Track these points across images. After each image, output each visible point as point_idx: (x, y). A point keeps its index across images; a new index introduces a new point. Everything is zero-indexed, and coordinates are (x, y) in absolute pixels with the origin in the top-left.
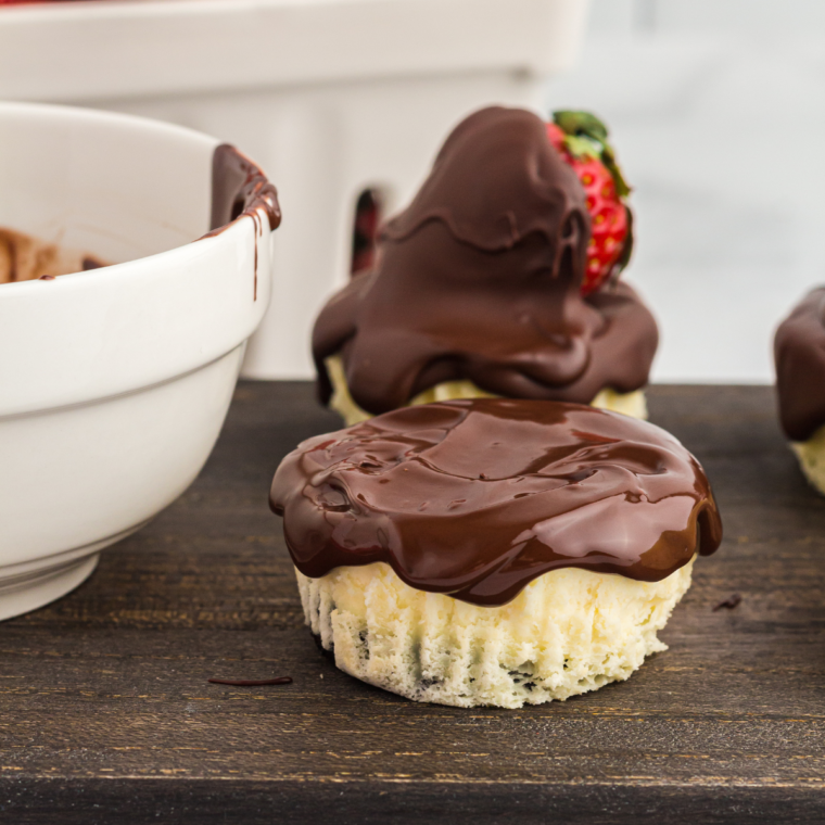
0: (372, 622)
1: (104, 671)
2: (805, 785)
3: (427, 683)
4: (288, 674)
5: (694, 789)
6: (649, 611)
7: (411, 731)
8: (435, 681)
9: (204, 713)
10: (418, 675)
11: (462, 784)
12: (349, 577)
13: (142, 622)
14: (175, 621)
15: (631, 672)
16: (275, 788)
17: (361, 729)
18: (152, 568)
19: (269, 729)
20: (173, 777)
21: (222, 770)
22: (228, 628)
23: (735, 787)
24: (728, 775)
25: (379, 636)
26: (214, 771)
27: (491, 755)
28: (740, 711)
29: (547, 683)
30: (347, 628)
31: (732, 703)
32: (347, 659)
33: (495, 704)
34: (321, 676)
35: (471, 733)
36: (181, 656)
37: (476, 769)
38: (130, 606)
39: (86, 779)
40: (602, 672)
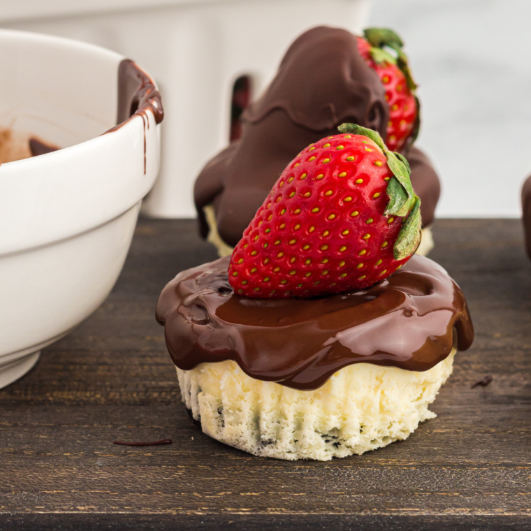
0: (225, 401)
1: (41, 436)
2: (524, 514)
3: (265, 443)
4: (169, 437)
5: (447, 517)
6: (422, 392)
7: (253, 478)
8: (270, 442)
9: (109, 466)
10: (258, 438)
11: (286, 515)
12: (210, 370)
13: (69, 400)
14: (92, 399)
15: (409, 434)
16: (156, 519)
17: (218, 476)
18: (78, 360)
19: (154, 477)
20: (86, 512)
21: (119, 508)
22: (129, 404)
23: (476, 516)
24: (471, 507)
25: (231, 411)
26: (114, 508)
27: (307, 494)
28: (483, 461)
29: (348, 443)
30: (209, 405)
31: (478, 455)
32: (210, 427)
33: (312, 458)
34: (192, 438)
35: (294, 478)
36: (95, 425)
37: (296, 505)
38: (61, 388)
39: (25, 514)
40: (388, 435)
